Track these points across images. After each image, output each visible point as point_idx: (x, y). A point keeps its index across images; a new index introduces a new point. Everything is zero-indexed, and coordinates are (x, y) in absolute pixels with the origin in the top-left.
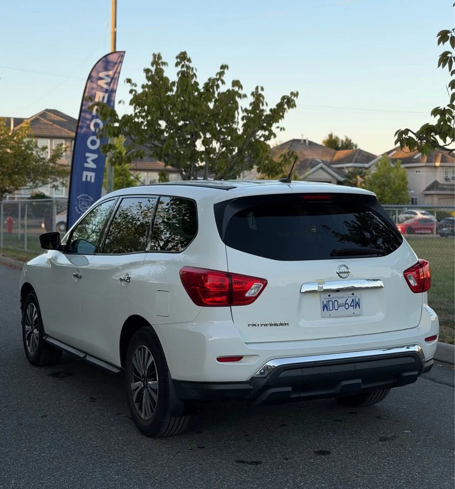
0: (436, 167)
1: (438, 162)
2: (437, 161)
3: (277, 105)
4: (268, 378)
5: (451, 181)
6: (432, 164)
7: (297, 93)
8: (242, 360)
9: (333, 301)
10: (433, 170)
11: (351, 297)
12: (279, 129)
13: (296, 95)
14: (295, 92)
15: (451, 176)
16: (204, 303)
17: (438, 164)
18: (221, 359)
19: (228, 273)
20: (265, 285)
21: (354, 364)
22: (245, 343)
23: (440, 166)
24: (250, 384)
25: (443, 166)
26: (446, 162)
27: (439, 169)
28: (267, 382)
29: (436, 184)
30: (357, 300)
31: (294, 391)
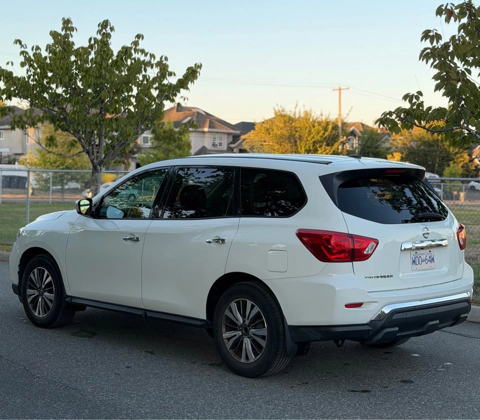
0: (204, 132)
1: (206, 128)
2: (205, 126)
3: (183, 76)
4: (384, 320)
5: (218, 147)
6: (200, 130)
7: (201, 65)
8: (362, 306)
9: (419, 256)
10: (201, 135)
11: (429, 254)
12: (183, 99)
13: (200, 67)
14: (200, 64)
15: (219, 142)
16: (330, 259)
17: (206, 129)
18: (347, 306)
19: (348, 234)
20: (377, 243)
21: (436, 308)
22: (368, 292)
23: (209, 132)
24: (369, 326)
25: (211, 132)
26: (214, 127)
27: (207, 135)
28: (384, 324)
29: (204, 149)
30: (432, 256)
31: (399, 331)
